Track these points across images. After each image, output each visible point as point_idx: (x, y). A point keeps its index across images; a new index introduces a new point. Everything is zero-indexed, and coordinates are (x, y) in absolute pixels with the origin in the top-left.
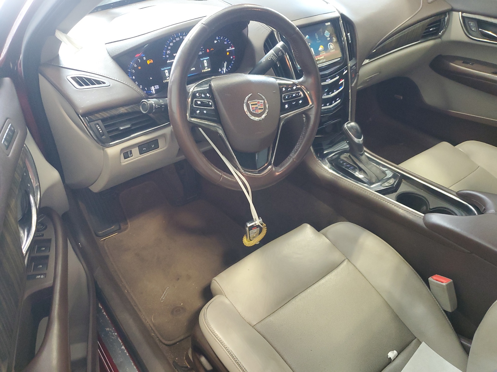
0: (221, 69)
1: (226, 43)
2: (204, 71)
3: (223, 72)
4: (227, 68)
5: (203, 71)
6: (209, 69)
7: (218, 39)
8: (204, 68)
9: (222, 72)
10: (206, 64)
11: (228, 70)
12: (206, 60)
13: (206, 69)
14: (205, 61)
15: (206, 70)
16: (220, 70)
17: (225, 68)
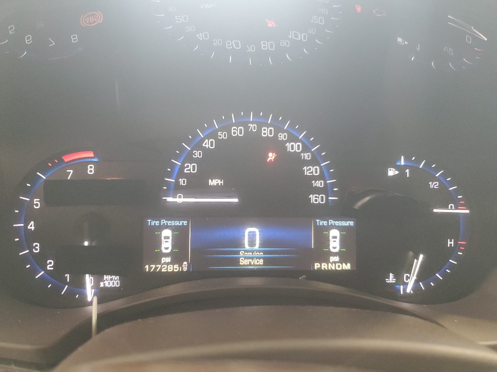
0: (399, 277)
1: (434, 185)
2: (324, 266)
3: (405, 290)
4: (421, 277)
5: (317, 266)
6: (347, 267)
7: (405, 167)
8: (325, 256)
9: (402, 287)
10: (335, 245)
11: (427, 285)
12: (340, 228)
13: (335, 263)
14: (334, 233)
15: (332, 267)
16: (391, 279)
17: (415, 278)
